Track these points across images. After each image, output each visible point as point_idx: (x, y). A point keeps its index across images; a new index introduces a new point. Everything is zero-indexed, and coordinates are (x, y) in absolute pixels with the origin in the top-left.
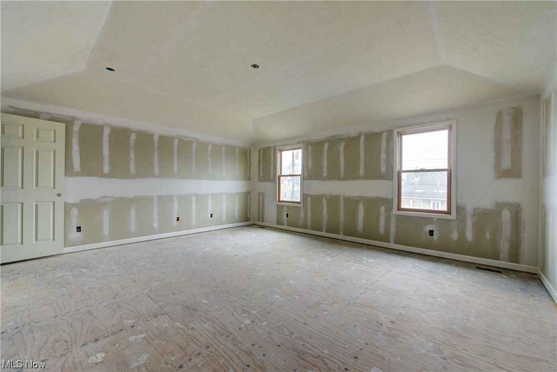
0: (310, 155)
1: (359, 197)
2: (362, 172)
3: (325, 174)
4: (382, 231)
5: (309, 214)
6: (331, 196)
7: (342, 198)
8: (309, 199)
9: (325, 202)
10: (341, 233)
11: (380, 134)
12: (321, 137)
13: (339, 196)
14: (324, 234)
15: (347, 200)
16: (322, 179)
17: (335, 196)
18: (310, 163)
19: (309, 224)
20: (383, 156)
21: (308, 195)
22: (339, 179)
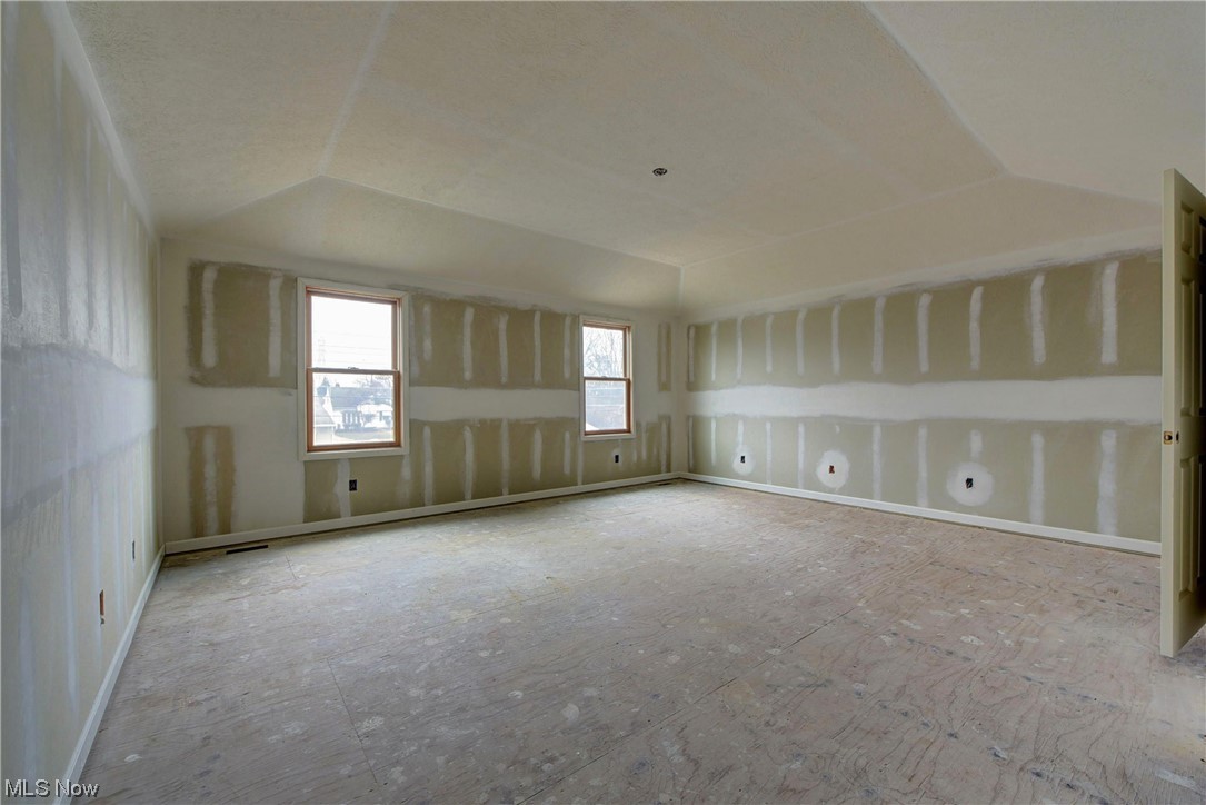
0: (428, 328)
1: (535, 419)
2: (538, 377)
3: (468, 375)
4: (567, 470)
5: (429, 469)
6: (483, 422)
7: (504, 424)
8: (427, 431)
9: (468, 434)
10: (505, 490)
11: (564, 316)
12: (457, 290)
13: (500, 420)
14: (470, 503)
15: (515, 426)
16: (460, 384)
17: (492, 421)
18: (428, 344)
19: (429, 491)
20: (567, 352)
21: (425, 423)
22: (499, 385)
